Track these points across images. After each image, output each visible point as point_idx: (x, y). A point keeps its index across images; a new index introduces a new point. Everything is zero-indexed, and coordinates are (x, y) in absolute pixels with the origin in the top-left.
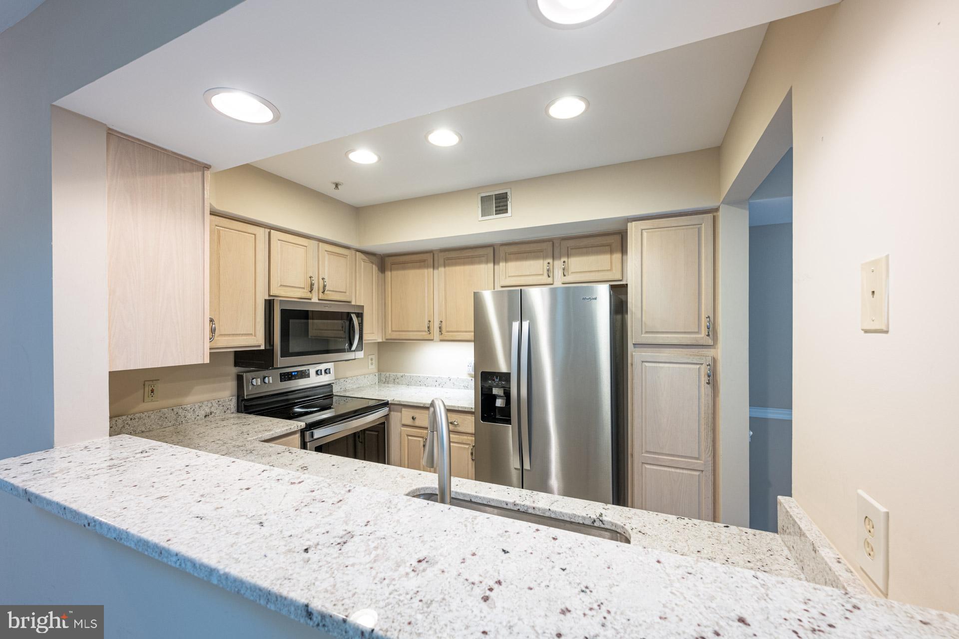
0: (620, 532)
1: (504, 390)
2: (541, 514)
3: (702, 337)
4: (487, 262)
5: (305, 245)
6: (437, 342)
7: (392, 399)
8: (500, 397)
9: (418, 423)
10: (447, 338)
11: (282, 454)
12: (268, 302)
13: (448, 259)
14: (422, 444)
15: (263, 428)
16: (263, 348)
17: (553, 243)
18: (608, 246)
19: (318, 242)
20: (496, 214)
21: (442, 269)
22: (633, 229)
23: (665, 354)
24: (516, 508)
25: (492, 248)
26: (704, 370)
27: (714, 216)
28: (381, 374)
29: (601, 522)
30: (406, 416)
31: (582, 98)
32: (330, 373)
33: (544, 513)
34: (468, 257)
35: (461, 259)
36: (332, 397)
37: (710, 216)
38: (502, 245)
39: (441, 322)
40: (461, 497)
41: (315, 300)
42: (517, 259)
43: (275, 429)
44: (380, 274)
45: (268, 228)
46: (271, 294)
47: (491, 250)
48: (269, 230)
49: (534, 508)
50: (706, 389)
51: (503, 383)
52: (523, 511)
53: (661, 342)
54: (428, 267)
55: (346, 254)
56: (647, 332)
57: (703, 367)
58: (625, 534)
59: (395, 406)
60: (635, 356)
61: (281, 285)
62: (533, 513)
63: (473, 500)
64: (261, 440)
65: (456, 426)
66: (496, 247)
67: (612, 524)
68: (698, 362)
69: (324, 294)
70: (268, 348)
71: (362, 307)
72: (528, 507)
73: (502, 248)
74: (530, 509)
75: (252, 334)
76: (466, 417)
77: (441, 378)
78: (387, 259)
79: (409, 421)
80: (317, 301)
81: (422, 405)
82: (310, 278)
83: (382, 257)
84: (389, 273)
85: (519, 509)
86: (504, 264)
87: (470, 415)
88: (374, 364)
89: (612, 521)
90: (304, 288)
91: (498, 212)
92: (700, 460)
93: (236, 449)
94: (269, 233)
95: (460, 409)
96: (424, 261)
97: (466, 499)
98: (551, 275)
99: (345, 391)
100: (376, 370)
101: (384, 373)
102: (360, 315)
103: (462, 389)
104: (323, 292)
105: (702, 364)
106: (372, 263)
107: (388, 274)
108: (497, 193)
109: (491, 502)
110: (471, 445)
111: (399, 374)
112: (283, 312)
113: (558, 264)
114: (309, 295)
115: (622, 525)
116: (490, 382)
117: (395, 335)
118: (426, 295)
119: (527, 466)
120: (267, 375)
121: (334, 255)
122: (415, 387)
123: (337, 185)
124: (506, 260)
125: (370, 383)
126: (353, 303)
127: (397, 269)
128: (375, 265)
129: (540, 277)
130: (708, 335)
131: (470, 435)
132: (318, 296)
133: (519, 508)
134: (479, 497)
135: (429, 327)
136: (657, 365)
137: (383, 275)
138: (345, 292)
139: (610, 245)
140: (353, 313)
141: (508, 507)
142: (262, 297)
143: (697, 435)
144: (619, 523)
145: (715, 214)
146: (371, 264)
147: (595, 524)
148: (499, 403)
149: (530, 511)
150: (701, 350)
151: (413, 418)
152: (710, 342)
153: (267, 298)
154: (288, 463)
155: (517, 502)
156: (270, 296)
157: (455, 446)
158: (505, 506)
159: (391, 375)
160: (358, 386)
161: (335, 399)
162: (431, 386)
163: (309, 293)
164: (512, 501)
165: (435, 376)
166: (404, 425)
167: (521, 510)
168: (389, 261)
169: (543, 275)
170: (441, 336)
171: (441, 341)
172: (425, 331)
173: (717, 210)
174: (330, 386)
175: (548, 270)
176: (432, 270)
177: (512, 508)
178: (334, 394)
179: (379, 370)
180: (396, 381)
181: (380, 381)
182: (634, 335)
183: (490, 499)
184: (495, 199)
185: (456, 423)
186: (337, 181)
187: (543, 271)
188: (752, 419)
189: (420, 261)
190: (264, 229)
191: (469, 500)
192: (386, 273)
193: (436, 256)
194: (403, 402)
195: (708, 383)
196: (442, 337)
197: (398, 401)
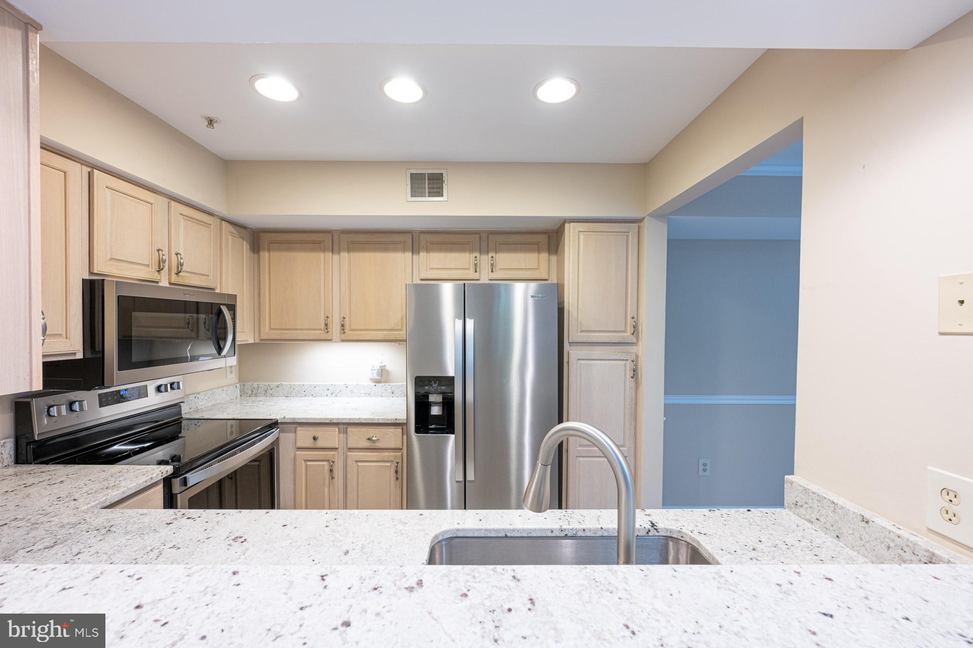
0: (676, 536)
1: (443, 396)
2: (593, 535)
3: (627, 335)
4: (404, 250)
5: (149, 200)
6: (337, 342)
7: (283, 417)
8: (436, 404)
9: (320, 443)
10: (349, 338)
11: (176, 523)
12: (88, 285)
13: (353, 243)
14: (327, 469)
15: (97, 486)
16: (80, 356)
17: (480, 236)
18: (536, 244)
19: (169, 200)
20: (429, 196)
21: (344, 255)
22: (571, 231)
23: (598, 352)
24: (563, 534)
25: (411, 234)
26: (629, 365)
27: (639, 226)
28: (244, 385)
29: (655, 531)
30: (304, 437)
31: (573, 80)
32: (179, 388)
33: (595, 533)
34: (380, 243)
35: (371, 244)
36: (181, 422)
37: (636, 225)
38: (422, 232)
39: (344, 318)
40: (493, 535)
41: (164, 283)
42: (440, 250)
43: (123, 484)
44: (252, 253)
45: (87, 166)
46: (95, 271)
47: (408, 238)
48: (89, 169)
49: (584, 530)
50: (630, 382)
51: (443, 388)
52: (571, 535)
53: (595, 340)
54: (324, 250)
55: (209, 222)
56: (582, 331)
57: (629, 363)
58: (683, 539)
59: (285, 426)
60: (573, 354)
61: (111, 259)
62: (583, 535)
63: (509, 534)
64: (105, 505)
65: (374, 441)
66: (414, 234)
67: (667, 530)
68: (625, 358)
69: (178, 276)
70: (89, 356)
71: (235, 297)
72: (577, 531)
73: (422, 236)
74: (580, 532)
75: (60, 335)
76: (387, 430)
77: (335, 385)
78: (262, 235)
79: (309, 443)
80: (168, 286)
81: (328, 421)
82: (158, 251)
83: (253, 232)
84: (267, 254)
85: (566, 535)
86: (425, 254)
87: (393, 427)
88: (234, 372)
89: (667, 527)
90: (148, 266)
91: (431, 194)
92: (624, 447)
93: (72, 531)
94: (90, 176)
95: (381, 422)
96: (320, 242)
97: (499, 535)
98: (478, 270)
99: (197, 411)
100: (236, 380)
101: (250, 383)
102: (232, 308)
103: (363, 396)
104: (176, 274)
105: (627, 360)
106: (243, 238)
107: (264, 255)
108: (430, 172)
109: (532, 533)
110: (395, 462)
111: (274, 383)
112: (122, 301)
113: (485, 259)
114: (155, 276)
115: (679, 529)
116: (427, 388)
117: (275, 335)
118: (322, 284)
119: (471, 476)
120: (75, 399)
121: (193, 222)
122: (298, 398)
123: (211, 122)
124: (428, 250)
125: (229, 398)
126: (218, 291)
127: (279, 250)
128: (246, 241)
129: (467, 272)
130: (633, 334)
131: (392, 450)
132: (170, 278)
133: (567, 533)
134: (516, 529)
135: (326, 325)
136: (591, 362)
137: (256, 255)
138: (208, 276)
139: (537, 244)
140: (223, 304)
141: (553, 535)
142: (79, 274)
143: (623, 425)
144: (674, 528)
145: (640, 224)
146: (241, 240)
147: (650, 534)
148: (435, 411)
149: (580, 534)
150: (627, 347)
151: (315, 438)
152: (634, 340)
153: (87, 277)
154: (202, 537)
155: (564, 527)
156: (91, 273)
157: (374, 466)
158: (550, 534)
159: (260, 386)
160: (213, 402)
161: (184, 423)
162: (321, 396)
163: (157, 273)
164: (558, 527)
165: (327, 383)
166: (299, 449)
167: (569, 534)
168: (265, 239)
169: (468, 269)
170: (343, 335)
171: (343, 341)
172: (321, 330)
173: (639, 221)
174: (177, 405)
175: (476, 265)
176: (331, 254)
177: (558, 535)
178: (183, 416)
179: (241, 380)
180: (268, 393)
181: (243, 393)
182: (572, 333)
183: (530, 529)
184: (429, 179)
185: (374, 438)
186: (212, 115)
187: (470, 266)
188: (666, 406)
189: (314, 242)
190: (79, 165)
191: (504, 536)
192: (261, 253)
193: (336, 238)
194: (299, 419)
195: (632, 377)
196: (343, 337)
197: (290, 419)
